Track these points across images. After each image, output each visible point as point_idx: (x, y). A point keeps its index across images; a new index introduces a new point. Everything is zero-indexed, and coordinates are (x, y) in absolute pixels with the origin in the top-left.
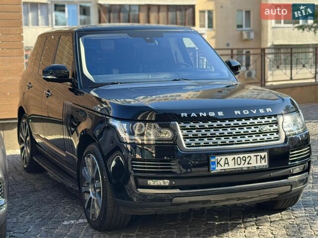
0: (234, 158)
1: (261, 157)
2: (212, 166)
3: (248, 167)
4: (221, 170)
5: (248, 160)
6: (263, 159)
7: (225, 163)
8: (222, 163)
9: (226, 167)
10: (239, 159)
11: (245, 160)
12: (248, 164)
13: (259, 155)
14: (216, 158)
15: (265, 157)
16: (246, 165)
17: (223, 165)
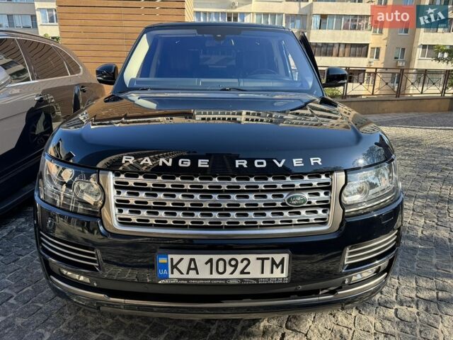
0: (210, 261)
1: (273, 262)
2: (161, 272)
3: (242, 280)
4: (179, 279)
5: (241, 266)
6: (277, 266)
7: (189, 269)
8: (183, 266)
9: (192, 275)
10: (221, 263)
11: (236, 266)
12: (242, 272)
13: (268, 259)
14: (170, 256)
15: (282, 262)
16: (237, 275)
17: (184, 271)
